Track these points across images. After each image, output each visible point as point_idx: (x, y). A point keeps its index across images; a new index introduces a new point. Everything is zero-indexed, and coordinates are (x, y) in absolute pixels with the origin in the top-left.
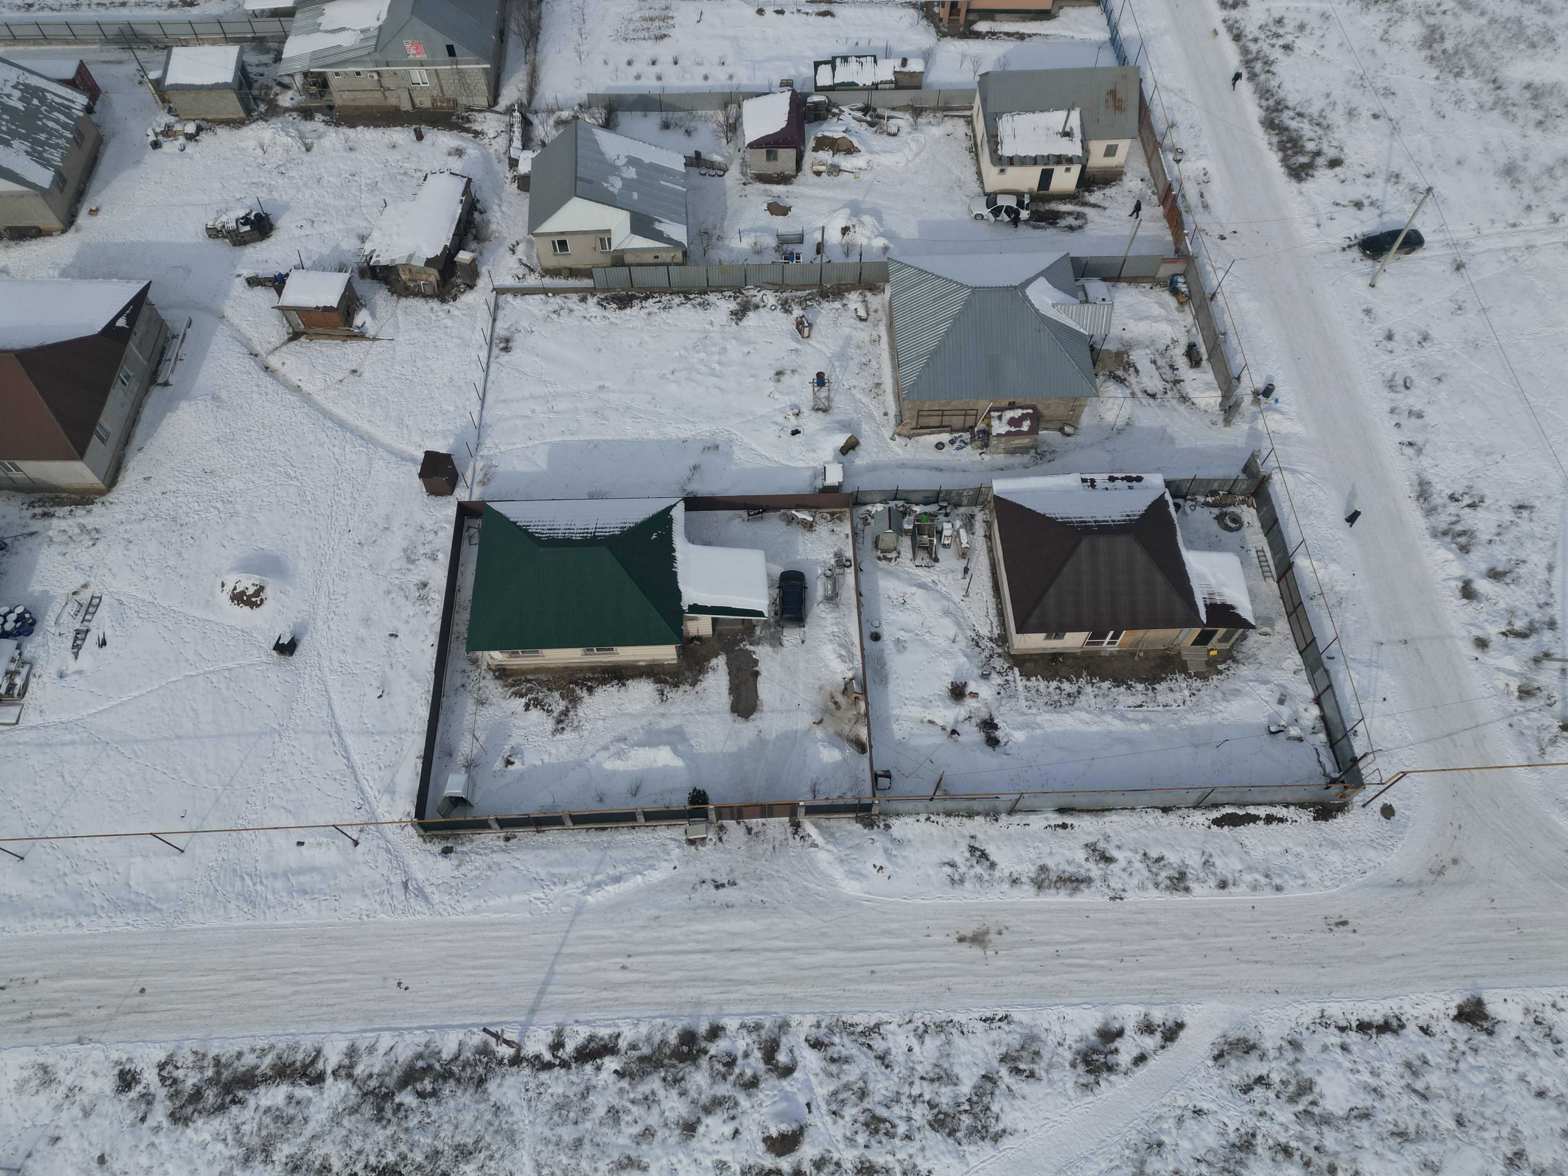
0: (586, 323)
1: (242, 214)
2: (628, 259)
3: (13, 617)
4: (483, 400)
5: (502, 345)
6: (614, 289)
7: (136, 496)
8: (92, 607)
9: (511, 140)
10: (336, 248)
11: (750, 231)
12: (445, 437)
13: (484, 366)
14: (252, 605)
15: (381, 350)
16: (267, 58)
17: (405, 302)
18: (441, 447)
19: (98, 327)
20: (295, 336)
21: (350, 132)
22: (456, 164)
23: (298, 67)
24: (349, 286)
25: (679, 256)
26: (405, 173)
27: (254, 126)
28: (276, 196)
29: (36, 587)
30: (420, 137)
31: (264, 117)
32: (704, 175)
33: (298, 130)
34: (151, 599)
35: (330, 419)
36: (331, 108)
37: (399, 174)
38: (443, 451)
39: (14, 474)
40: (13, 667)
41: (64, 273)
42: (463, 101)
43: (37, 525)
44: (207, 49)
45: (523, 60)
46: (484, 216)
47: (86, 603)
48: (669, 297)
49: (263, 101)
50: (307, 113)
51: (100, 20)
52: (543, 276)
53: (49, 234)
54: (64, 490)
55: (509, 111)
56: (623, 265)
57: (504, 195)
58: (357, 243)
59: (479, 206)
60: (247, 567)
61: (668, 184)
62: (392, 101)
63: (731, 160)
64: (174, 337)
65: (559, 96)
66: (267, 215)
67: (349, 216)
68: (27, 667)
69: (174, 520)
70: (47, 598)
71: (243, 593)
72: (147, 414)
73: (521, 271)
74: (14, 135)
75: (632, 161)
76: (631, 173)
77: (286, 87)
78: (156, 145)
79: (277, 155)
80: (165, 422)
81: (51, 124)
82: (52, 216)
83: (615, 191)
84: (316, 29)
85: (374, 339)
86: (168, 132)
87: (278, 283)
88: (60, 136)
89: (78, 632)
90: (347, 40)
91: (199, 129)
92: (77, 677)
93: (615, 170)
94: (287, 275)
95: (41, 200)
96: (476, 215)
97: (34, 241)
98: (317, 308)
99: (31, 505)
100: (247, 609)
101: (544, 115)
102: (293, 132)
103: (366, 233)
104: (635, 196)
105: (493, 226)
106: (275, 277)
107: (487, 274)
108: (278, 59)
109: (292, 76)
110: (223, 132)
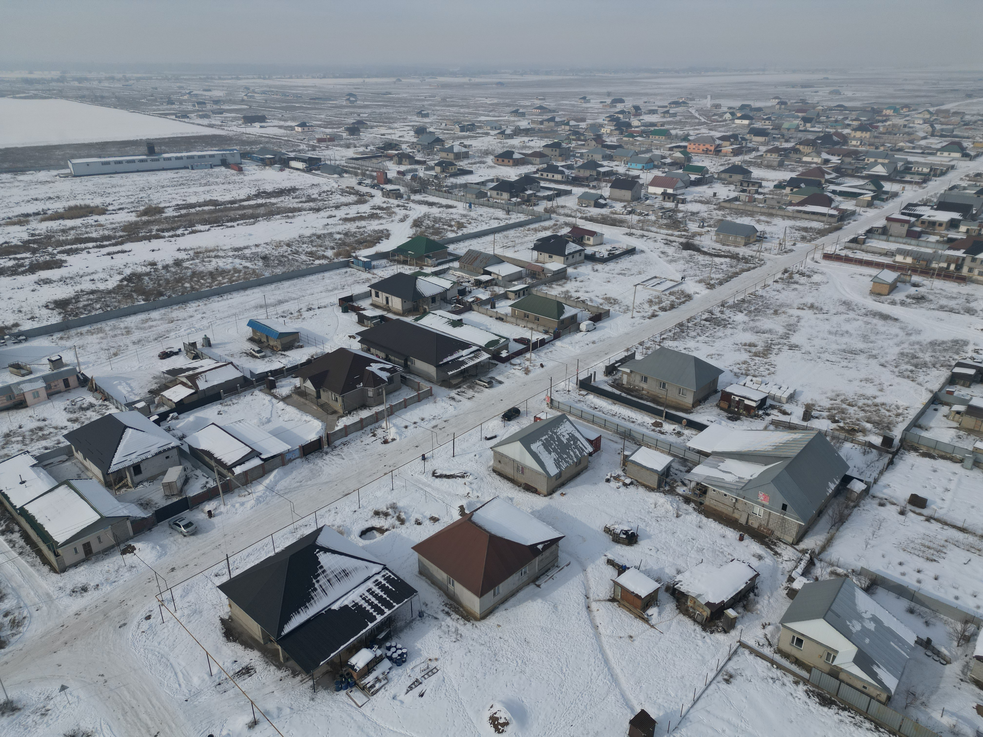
0: (790, 698)
1: (626, 529)
2: (842, 676)
3: (399, 652)
4: (695, 702)
5: (726, 677)
6: (822, 690)
7: (488, 631)
8: (430, 672)
9: (796, 567)
10: (662, 569)
11: (953, 714)
12: (659, 709)
13: (708, 682)
14: (497, 730)
15: (653, 634)
16: (683, 469)
17: (681, 616)
18: (653, 714)
19: (529, 544)
20: (613, 600)
21: (704, 519)
22: (755, 563)
23: (696, 479)
24: (656, 591)
25: (883, 697)
26: (722, 553)
27: (658, 494)
28: (648, 529)
29: (418, 645)
30: (741, 539)
31: (665, 492)
32: (929, 656)
33: (678, 506)
34: (456, 688)
35: (602, 654)
36: (701, 504)
37: (719, 551)
38: (653, 716)
39: (450, 586)
40: (381, 677)
41: (532, 513)
42: (778, 533)
43: (441, 615)
44: (657, 453)
45: (827, 531)
46: (756, 598)
47: (431, 668)
48: (862, 719)
49: (669, 485)
50: (687, 500)
51: (619, 424)
52: (775, 652)
53: (539, 494)
54: (463, 607)
55: (804, 552)
56: (837, 678)
57: (775, 593)
58: (674, 572)
59: (756, 591)
60: (509, 706)
61: (896, 647)
62: (736, 515)
63: (956, 659)
64: (557, 566)
65: (841, 559)
66: (637, 535)
67: (679, 557)
68: (386, 681)
69: (495, 655)
70: (418, 653)
71: (497, 719)
72: (521, 595)
73: (763, 641)
74: (555, 450)
75: (874, 619)
76: (871, 626)
77: (684, 484)
78: (608, 481)
79: (661, 511)
80: (525, 604)
81: (572, 453)
82: (546, 487)
83: (854, 630)
84: (716, 467)
85: (652, 626)
86: (617, 478)
87: (622, 569)
88: (572, 459)
89: (417, 680)
90: (728, 478)
91: (631, 483)
92: (399, 704)
93: (860, 618)
94: (629, 568)
95: (546, 479)
96: (752, 595)
97: (531, 494)
98: (633, 593)
99: (446, 605)
100: (493, 729)
101: (826, 564)
102: (675, 505)
103: (682, 570)
104: (867, 641)
105: (759, 606)
106: (622, 566)
107: (739, 630)
108: (688, 471)
109: (691, 481)
110: (641, 490)
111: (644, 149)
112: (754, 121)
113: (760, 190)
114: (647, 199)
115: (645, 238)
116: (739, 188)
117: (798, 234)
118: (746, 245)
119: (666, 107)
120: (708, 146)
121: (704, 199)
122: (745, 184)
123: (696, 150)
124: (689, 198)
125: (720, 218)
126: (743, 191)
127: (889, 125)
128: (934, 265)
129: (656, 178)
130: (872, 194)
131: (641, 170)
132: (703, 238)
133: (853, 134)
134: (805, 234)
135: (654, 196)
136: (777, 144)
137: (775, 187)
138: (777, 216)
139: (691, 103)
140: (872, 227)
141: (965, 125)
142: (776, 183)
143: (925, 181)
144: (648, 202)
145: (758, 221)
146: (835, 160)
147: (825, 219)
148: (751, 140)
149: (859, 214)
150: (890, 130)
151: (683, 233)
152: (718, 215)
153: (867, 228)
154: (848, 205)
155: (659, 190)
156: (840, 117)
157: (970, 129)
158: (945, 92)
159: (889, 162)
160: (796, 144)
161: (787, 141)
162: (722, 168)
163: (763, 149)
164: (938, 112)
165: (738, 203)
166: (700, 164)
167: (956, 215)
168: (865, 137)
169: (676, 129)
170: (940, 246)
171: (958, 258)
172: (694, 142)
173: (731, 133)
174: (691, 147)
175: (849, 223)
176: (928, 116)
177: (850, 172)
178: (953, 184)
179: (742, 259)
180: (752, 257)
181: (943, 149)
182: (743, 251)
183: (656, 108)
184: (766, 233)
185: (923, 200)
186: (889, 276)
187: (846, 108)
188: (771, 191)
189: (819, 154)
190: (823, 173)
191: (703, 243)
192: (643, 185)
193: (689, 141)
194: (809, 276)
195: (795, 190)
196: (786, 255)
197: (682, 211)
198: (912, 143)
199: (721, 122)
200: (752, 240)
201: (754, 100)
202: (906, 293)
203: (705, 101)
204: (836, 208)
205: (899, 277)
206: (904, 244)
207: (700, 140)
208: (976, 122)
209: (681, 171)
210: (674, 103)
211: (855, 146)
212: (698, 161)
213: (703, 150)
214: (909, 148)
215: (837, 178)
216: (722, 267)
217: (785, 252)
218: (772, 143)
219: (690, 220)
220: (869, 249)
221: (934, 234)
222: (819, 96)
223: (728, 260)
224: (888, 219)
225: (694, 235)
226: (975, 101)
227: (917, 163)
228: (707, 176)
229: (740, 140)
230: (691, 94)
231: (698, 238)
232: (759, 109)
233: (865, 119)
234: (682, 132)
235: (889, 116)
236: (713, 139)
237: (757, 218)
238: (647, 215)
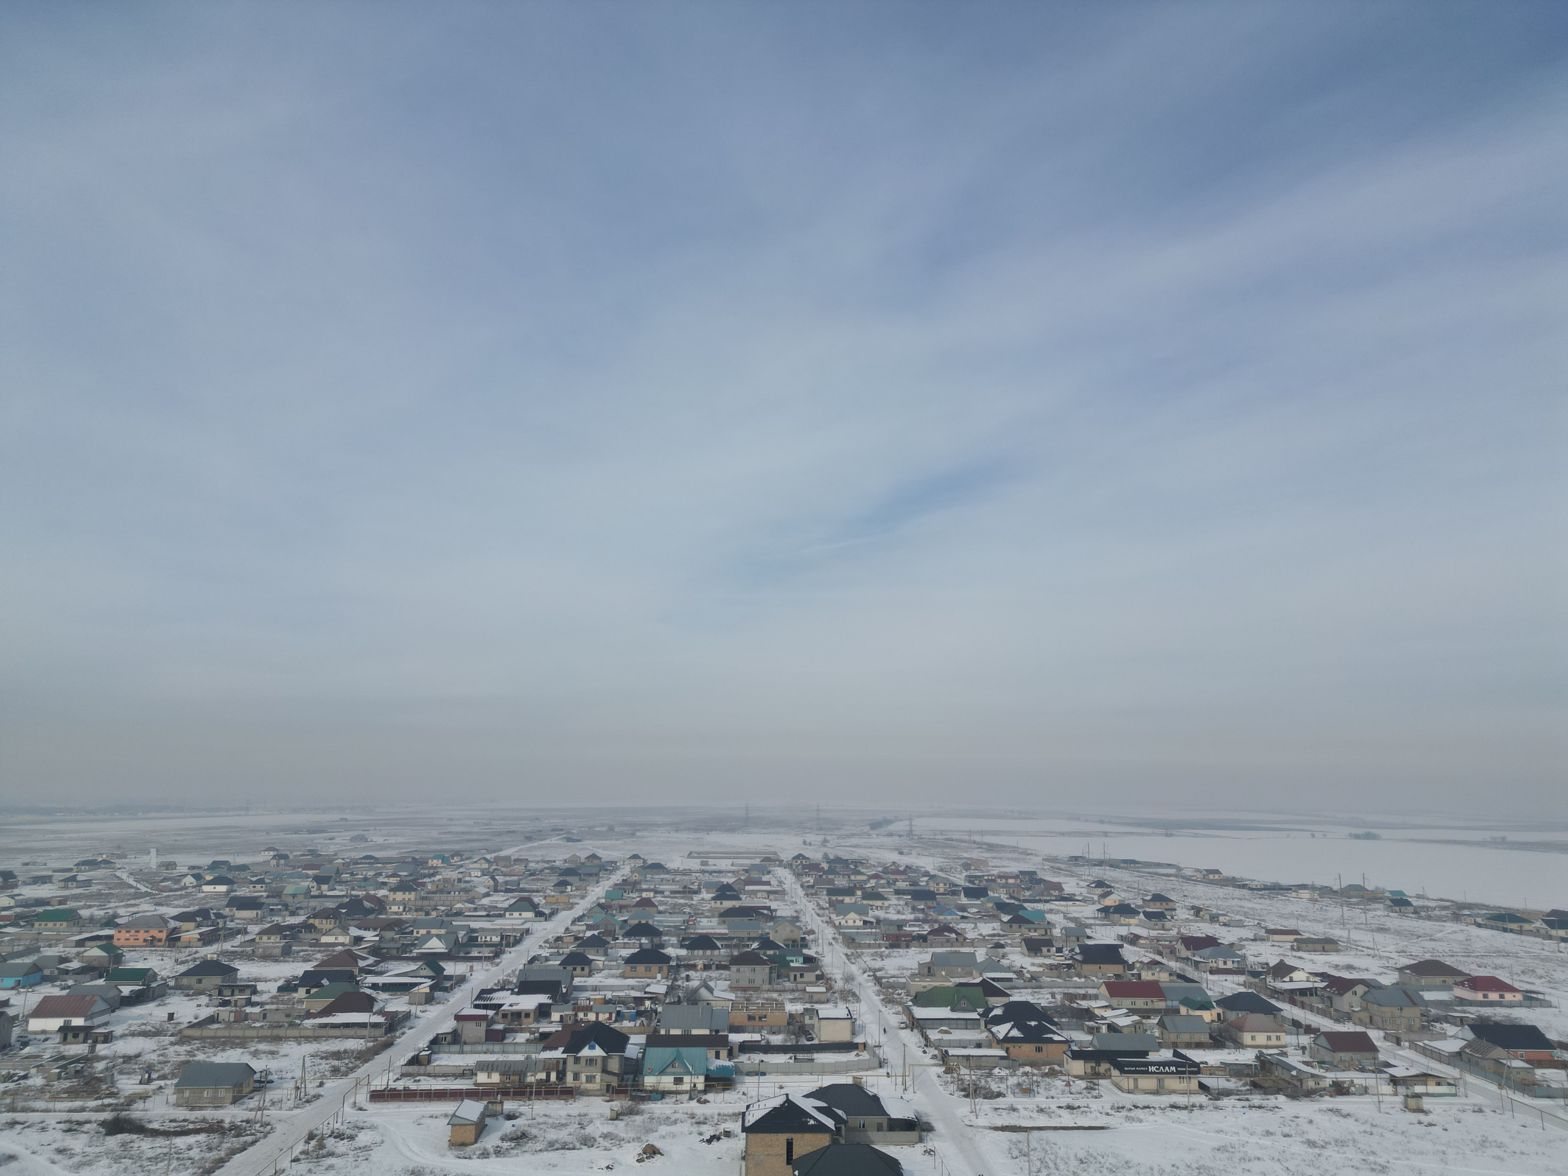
111: (21, 948)
112: (235, 886)
113: (255, 998)
114: (25, 1044)
115: (19, 1127)
116: (217, 999)
117: (325, 1066)
118: (234, 1101)
119: (70, 870)
120: (154, 932)
121: (149, 1028)
122: (227, 992)
123: (132, 942)
124: (118, 1030)
125: (183, 1058)
126: (225, 1004)
127: (439, 880)
128: (530, 1079)
129: (46, 1000)
130: (429, 982)
131: (13, 989)
132: (149, 1104)
133: (392, 896)
134: (336, 1063)
135: (43, 1037)
136: (277, 919)
137: (280, 989)
138: (287, 1038)
139: (118, 862)
140: (438, 1034)
141: (531, 875)
142: (280, 983)
143: (497, 955)
144: (27, 1050)
145: (255, 1054)
146: (370, 936)
147: (364, 1032)
148: (232, 916)
149: (417, 1017)
150: (441, 887)
151: (107, 1101)
152: (178, 1053)
153: (431, 1037)
154: (398, 1004)
155: (54, 1024)
156: (371, 873)
157: (538, 880)
158: (500, 834)
159: (447, 933)
160: (309, 918)
161: (293, 914)
162: (183, 968)
163: (254, 929)
164: (497, 860)
165: (215, 1026)
166: (140, 965)
167: (543, 999)
168: (409, 899)
169: (90, 907)
170: (532, 1048)
171: (558, 1060)
172: (128, 927)
173: (196, 908)
174: (121, 937)
175: (403, 1033)
176: (486, 866)
177: (394, 952)
178: (532, 954)
179: (230, 1130)
180: (248, 1122)
181: (512, 908)
182: (231, 1114)
183: (50, 873)
184: (271, 1073)
185: (499, 982)
186: (472, 1110)
187: (377, 860)
188: (272, 998)
189: (345, 930)
190: (355, 958)
191: (150, 1114)
192: (16, 1017)
193: (117, 925)
194: (351, 1138)
195: (313, 991)
196: (308, 1107)
197: (104, 1058)
198: (473, 903)
199: (176, 890)
200: (246, 1090)
201: (233, 854)
202: (499, 1134)
203: (146, 858)
204: (381, 1012)
205: (486, 1108)
206: (485, 1053)
207: (137, 924)
208: (542, 870)
209: (101, 982)
210: (85, 863)
211: (396, 913)
212: (134, 961)
213: (145, 940)
214: (469, 910)
215: (377, 963)
216: (191, 1153)
217: (308, 1101)
218: (269, 919)
219: (121, 1072)
220: (437, 1071)
221: (522, 1031)
222: (337, 844)
223: (202, 1137)
224: (458, 1018)
225: (131, 1100)
226: (536, 844)
227: (483, 930)
228: (154, 985)
229: (213, 917)
230: (119, 847)
231: (140, 1105)
232: (244, 868)
233: (405, 874)
234: (102, 913)
235: (436, 867)
236: (163, 920)
237: (253, 1049)
238: (25, 1077)
